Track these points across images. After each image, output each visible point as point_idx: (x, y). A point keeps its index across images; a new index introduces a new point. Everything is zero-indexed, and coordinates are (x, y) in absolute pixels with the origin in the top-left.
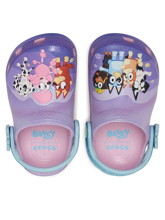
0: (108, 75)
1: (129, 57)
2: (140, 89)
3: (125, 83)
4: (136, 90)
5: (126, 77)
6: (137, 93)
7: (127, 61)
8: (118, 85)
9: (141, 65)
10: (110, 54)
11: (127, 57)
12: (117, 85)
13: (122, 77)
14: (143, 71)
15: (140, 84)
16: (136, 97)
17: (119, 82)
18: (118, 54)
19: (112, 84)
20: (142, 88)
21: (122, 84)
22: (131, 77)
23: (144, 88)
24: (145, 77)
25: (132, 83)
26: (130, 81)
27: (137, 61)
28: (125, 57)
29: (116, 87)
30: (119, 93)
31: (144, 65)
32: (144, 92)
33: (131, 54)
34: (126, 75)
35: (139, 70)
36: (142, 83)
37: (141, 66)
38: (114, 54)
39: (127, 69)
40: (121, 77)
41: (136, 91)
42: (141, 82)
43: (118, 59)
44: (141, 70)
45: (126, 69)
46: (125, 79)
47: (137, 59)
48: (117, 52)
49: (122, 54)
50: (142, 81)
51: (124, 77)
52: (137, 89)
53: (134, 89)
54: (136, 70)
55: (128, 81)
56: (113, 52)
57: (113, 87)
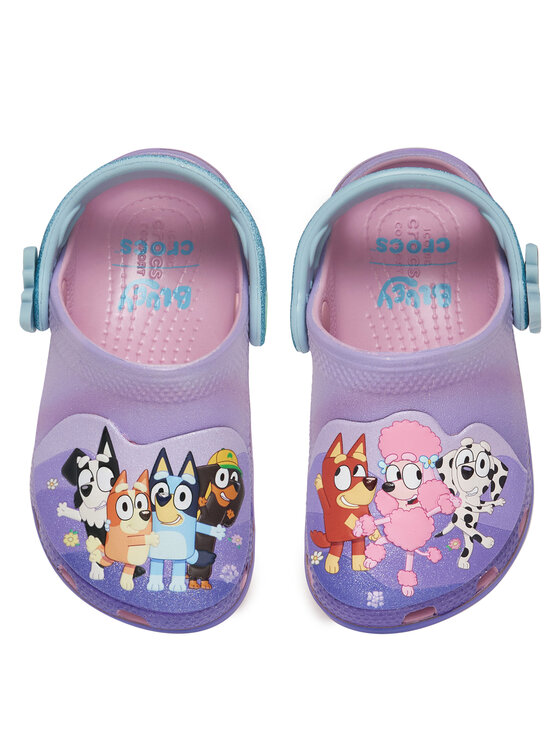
0: (199, 512)
1: (133, 570)
2: (94, 465)
3: (143, 487)
4: (107, 460)
5: (140, 505)
6: (101, 451)
7: (136, 557)
8: (164, 481)
9: (93, 543)
10: (192, 582)
11: (139, 572)
12: (170, 479)
13: (153, 508)
14: (86, 523)
15: (92, 480)
16: (106, 437)
17: (161, 490)
18: (167, 581)
19: (184, 483)
20: (87, 467)
21: (152, 483)
22: (125, 507)
23: (81, 466)
24: (78, 503)
25: (120, 487)
26: (124, 493)
27: (106, 557)
28: (144, 572)
29: (171, 473)
30: (163, 454)
31: (83, 541)
32: (78, 453)
33: (127, 582)
34: (141, 514)
35: (99, 526)
36: (88, 482)
37: (91, 537)
38: (179, 583)
39: (136, 532)
40: (157, 505)
41: (105, 457)
42: (90, 487)
43: (168, 566)
44: (91, 525)
45: (141, 531)
46: (142, 498)
47: (106, 564)
48: (171, 588)
49: (155, 583)
50: (88, 491)
51: (145, 506)
52: (101, 464)
53: (113, 465)
54: (107, 526)
55: (132, 493)
56: (184, 588)
57: (180, 475)
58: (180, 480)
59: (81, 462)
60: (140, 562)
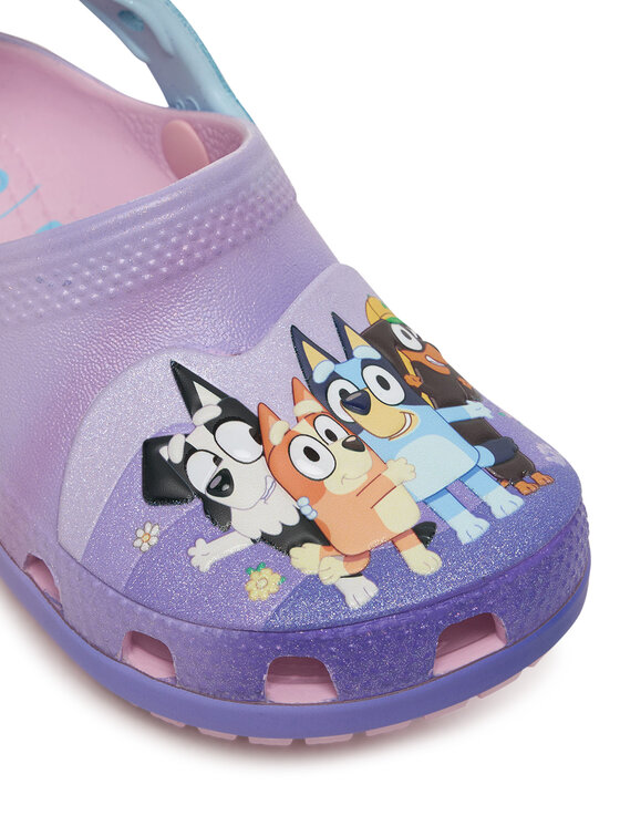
0: (424, 396)
1: (413, 536)
2: (201, 438)
3: (310, 405)
4: (217, 412)
5: (331, 436)
6: (192, 405)
8: (334, 377)
9: (307, 558)
10: (520, 485)
11: (425, 532)
12: (339, 370)
13: (354, 428)
14: (265, 538)
15: (217, 460)
17: (343, 393)
18: (482, 511)
19: (366, 363)
20: (189, 451)
21: (320, 392)
22: (311, 454)
23: (177, 458)
25: (275, 434)
26: (290, 437)
27: (348, 558)
28: (433, 525)
29: (336, 362)
34: (345, 444)
35: (294, 520)
36: (213, 469)
37: (293, 551)
38: (503, 501)
39: (364, 479)
40: (360, 419)
41: (211, 407)
42: (226, 477)
43: (458, 489)
44: (276, 531)
45: (368, 473)
46: (325, 423)
48: (499, 514)
49: (467, 527)
50: (224, 481)
51: (341, 434)
52: (213, 426)
53: (232, 410)
54: (306, 511)
55: (304, 427)
56: (519, 501)
57: (349, 355)
58: (355, 363)
59: (172, 453)
60: (413, 518)
